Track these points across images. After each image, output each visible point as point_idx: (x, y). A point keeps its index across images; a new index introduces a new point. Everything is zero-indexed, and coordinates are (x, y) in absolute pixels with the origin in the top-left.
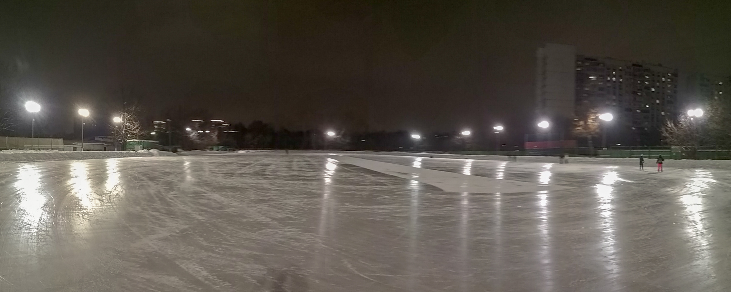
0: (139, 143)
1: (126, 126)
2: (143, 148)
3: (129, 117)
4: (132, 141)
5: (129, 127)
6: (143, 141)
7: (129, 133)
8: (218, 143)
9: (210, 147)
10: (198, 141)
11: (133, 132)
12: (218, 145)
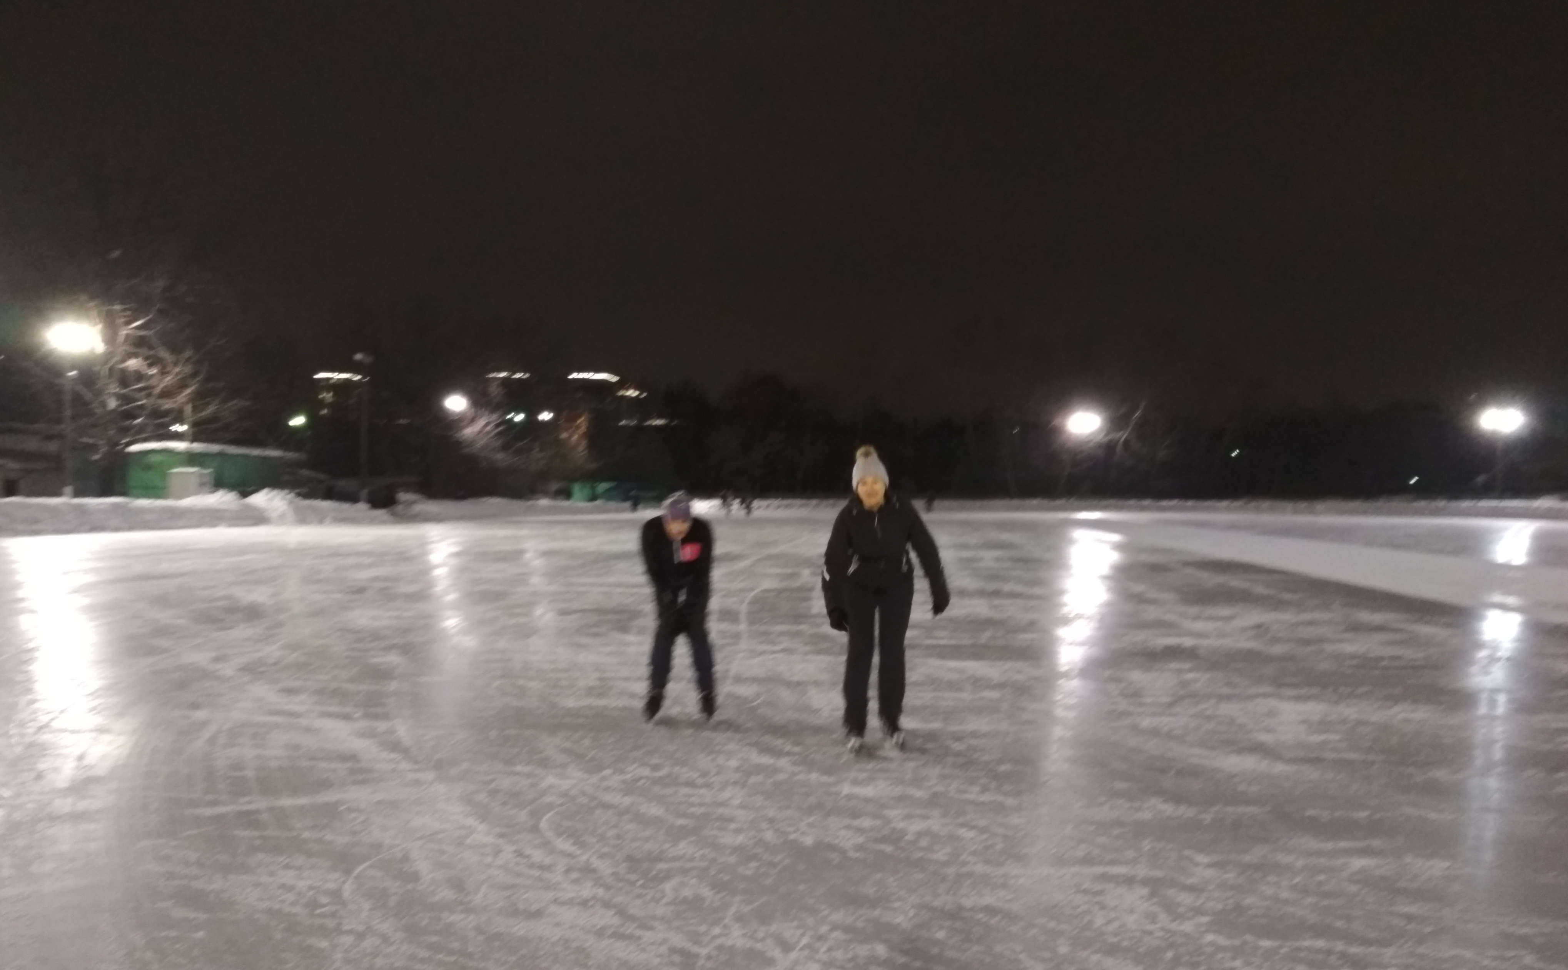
0: (191, 459)
1: (123, 371)
2: (219, 484)
3: (137, 328)
4: (153, 451)
5: (139, 376)
6: (215, 448)
7: (141, 407)
8: (593, 466)
9: (554, 486)
10: (500, 456)
11: (160, 401)
12: (591, 477)
